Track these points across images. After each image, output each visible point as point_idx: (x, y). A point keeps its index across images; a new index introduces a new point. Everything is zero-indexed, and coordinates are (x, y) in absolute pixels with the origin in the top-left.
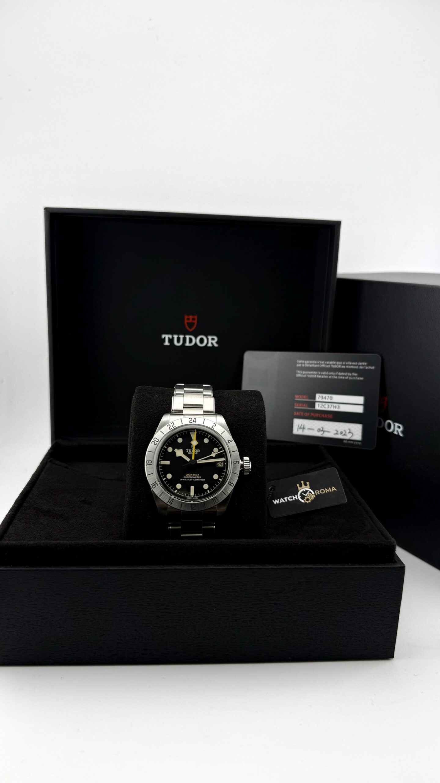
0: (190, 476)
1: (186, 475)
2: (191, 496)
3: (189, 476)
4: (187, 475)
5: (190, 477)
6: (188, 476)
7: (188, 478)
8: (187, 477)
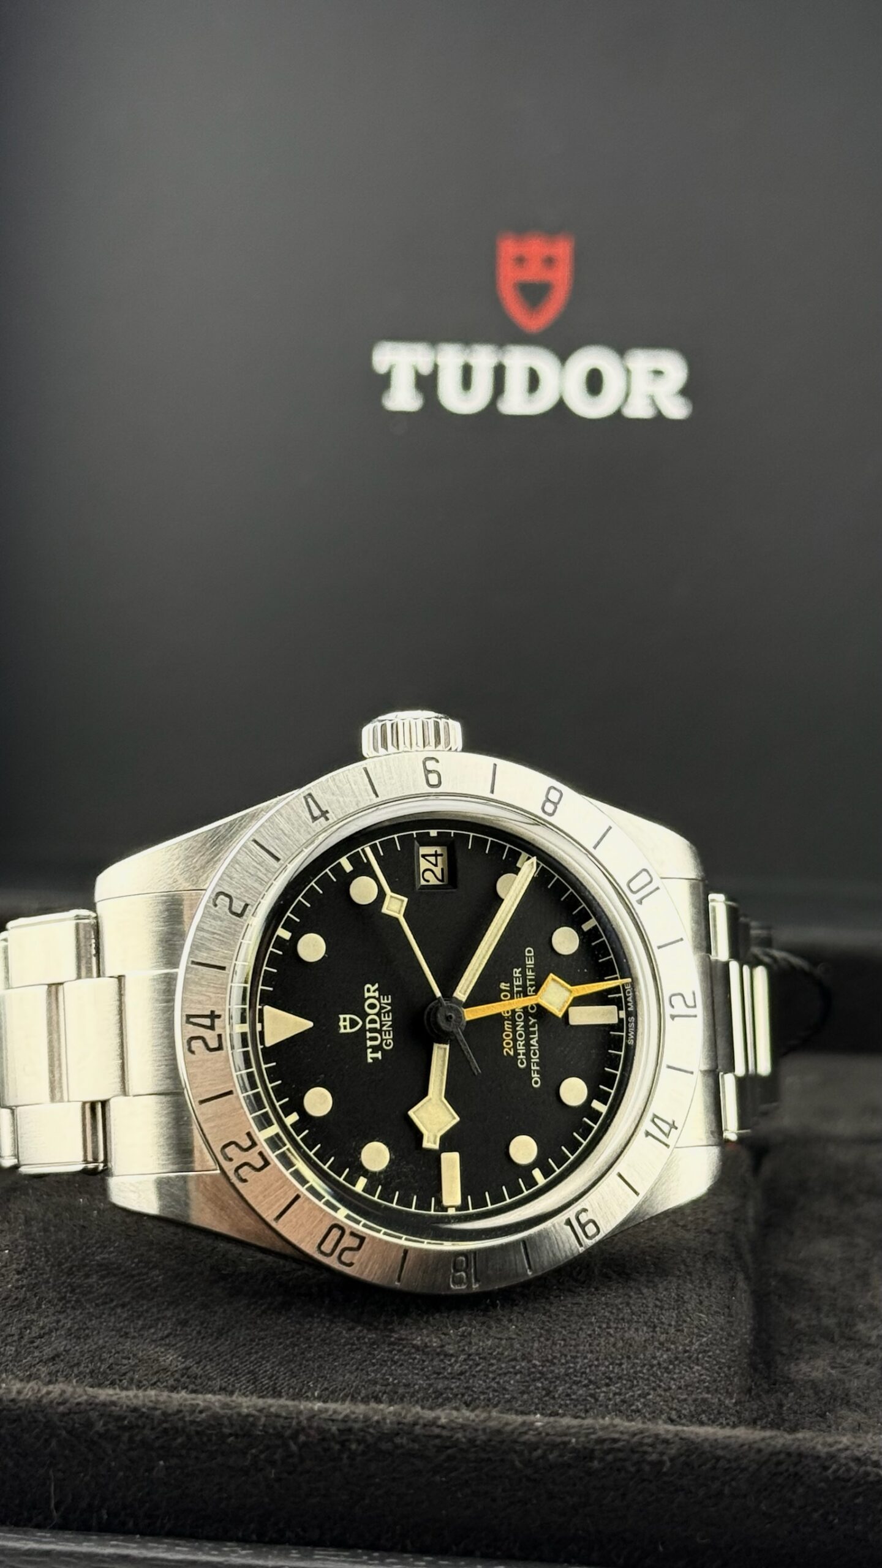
0: (514, 1031)
1: (512, 1053)
2: (621, 1020)
3: (515, 1040)
4: (508, 1050)
5: (520, 1030)
6: (515, 1047)
7: (528, 1045)
8: (521, 1050)
